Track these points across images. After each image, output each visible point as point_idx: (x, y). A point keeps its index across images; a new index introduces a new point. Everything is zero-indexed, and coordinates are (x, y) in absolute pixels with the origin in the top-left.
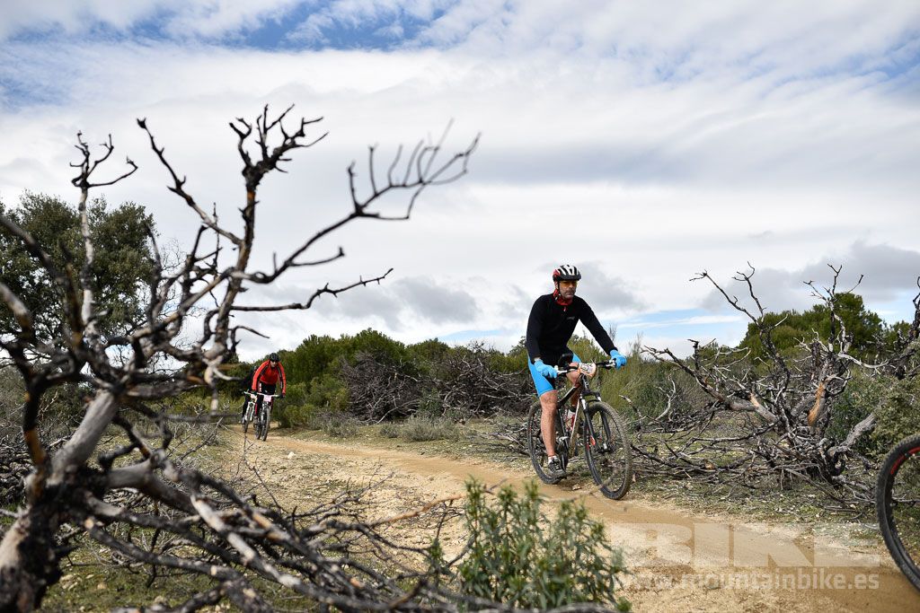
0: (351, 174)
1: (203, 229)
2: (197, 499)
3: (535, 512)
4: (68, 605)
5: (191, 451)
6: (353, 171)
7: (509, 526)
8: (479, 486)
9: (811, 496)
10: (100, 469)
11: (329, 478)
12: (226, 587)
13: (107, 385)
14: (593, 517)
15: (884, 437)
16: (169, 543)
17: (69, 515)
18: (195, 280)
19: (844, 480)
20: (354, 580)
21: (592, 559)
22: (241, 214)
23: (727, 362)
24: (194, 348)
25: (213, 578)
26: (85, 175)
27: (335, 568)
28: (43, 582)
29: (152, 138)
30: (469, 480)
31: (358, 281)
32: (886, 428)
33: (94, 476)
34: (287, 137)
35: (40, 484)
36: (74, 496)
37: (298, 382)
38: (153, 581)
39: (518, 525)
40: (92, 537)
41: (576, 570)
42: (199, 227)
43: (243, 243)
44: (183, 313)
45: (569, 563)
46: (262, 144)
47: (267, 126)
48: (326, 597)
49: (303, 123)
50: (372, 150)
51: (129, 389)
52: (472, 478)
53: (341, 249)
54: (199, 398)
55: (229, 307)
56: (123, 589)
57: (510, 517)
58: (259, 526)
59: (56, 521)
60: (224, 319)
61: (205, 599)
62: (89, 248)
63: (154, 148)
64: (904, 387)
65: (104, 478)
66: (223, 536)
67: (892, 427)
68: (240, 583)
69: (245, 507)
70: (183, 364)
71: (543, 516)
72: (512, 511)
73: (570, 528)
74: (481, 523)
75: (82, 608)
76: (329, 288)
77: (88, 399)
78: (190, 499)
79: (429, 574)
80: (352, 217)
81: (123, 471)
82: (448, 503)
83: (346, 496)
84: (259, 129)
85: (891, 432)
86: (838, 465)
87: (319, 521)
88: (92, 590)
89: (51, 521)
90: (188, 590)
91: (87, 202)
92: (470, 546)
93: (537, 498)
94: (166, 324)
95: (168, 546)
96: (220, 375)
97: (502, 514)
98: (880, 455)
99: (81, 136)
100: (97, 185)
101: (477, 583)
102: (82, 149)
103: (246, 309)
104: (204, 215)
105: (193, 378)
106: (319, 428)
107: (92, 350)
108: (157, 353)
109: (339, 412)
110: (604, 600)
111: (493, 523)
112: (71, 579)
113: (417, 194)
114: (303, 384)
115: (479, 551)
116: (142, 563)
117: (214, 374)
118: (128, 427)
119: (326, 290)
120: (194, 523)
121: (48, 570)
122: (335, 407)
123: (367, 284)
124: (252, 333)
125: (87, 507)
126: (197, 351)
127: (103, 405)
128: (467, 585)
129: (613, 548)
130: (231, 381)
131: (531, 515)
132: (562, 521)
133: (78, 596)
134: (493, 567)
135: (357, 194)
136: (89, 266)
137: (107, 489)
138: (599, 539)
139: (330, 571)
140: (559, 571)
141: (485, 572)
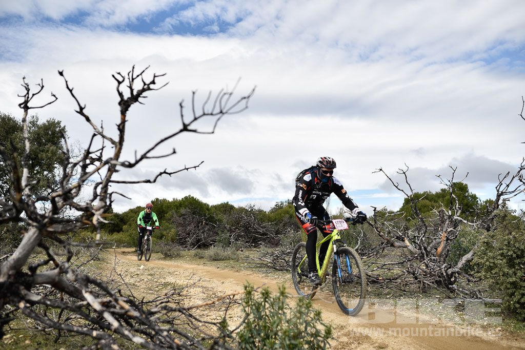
0: (181, 107)
1: (95, 135)
2: (86, 292)
3: (283, 303)
5: (83, 264)
6: (183, 105)
7: (266, 310)
8: (251, 287)
9: (437, 296)
10: (30, 273)
11: (163, 281)
12: (101, 343)
13: (35, 224)
14: (316, 307)
15: (478, 264)
16: (68, 317)
17: (10, 299)
18: (89, 164)
19: (456, 288)
20: (176, 341)
21: (315, 330)
22: (117, 127)
23: (392, 220)
24: (87, 204)
25: (94, 338)
26: (26, 102)
27: (165, 333)
29: (66, 82)
30: (246, 284)
31: (184, 168)
32: (479, 259)
33: (26, 277)
34: (145, 84)
36: (14, 288)
38: (58, 339)
39: (272, 310)
40: (23, 313)
41: (305, 337)
42: (92, 134)
43: (118, 144)
44: (81, 183)
45: (300, 333)
46: (131, 87)
47: (134, 77)
49: (155, 76)
50: (194, 93)
51: (48, 227)
53: (174, 149)
54: (89, 233)
55: (109, 180)
56: (40, 344)
57: (267, 305)
58: (122, 308)
59: (2, 303)
60: (105, 188)
62: (27, 144)
63: (68, 87)
64: (490, 236)
65: (31, 279)
66: (100, 313)
67: (483, 258)
68: (109, 341)
69: (114, 297)
70: (81, 213)
71: (288, 305)
72: (269, 302)
73: (302, 313)
74: (251, 308)
76: (167, 171)
77: (24, 232)
78: (81, 293)
79: (220, 337)
80: (181, 131)
81: (43, 275)
82: (232, 297)
83: (173, 291)
84: (129, 79)
85: (482, 261)
86: (453, 279)
87: (157, 306)
88: (22, 344)
90: (79, 344)
91: (27, 117)
92: (244, 322)
93: (285, 295)
94: (71, 190)
95: (68, 319)
96: (102, 220)
97: (263, 304)
98: (476, 274)
99: (25, 79)
100: (33, 108)
101: (248, 343)
102: (25, 87)
103: (118, 182)
104: (95, 127)
105: (86, 221)
106: (159, 252)
107: (27, 204)
108: (65, 206)
109: (170, 243)
111: (258, 309)
112: (10, 337)
113: (219, 119)
115: (250, 324)
116: (52, 329)
117: (98, 219)
118: (47, 249)
119: (165, 172)
120: (84, 305)
122: (168, 240)
123: (189, 170)
124: (121, 196)
125: (21, 296)
126: (89, 206)
127: (32, 236)
128: (242, 344)
129: (326, 325)
130: (108, 223)
131: (281, 305)
132: (298, 308)
133: (13, 347)
134: (257, 333)
135: (184, 118)
136: (27, 155)
137: (33, 285)
138: (318, 319)
139: (162, 335)
140: (294, 337)
141: (252, 337)
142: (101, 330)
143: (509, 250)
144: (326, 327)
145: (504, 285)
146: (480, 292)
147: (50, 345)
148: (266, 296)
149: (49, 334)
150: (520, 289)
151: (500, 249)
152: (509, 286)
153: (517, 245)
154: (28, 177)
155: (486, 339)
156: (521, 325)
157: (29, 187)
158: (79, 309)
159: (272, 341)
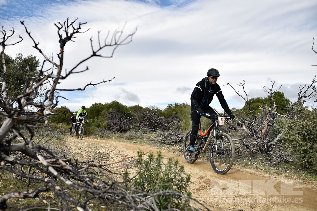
0: (91, 41)
1: (45, 61)
2: (39, 155)
3: (160, 162)
5: (47, 141)
6: (92, 40)
7: (152, 166)
8: (142, 152)
10: (7, 145)
11: (98, 151)
12: (49, 185)
13: (6, 114)
14: (181, 163)
15: (283, 139)
19: (272, 154)
20: (94, 183)
21: (180, 178)
22: (57, 56)
24: (41, 103)
25: (46, 182)
29: (26, 28)
30: (138, 150)
31: (103, 81)
33: (5, 147)
34: (74, 29)
37: (90, 119)
38: (29, 185)
39: (155, 166)
41: (174, 182)
42: (43, 61)
43: (59, 66)
45: (172, 179)
46: (66, 31)
49: (80, 24)
50: (99, 32)
51: (16, 116)
52: (140, 150)
53: (87, 67)
54: (56, 124)
55: (54, 89)
56: (19, 187)
58: (62, 164)
60: (52, 94)
61: (42, 189)
62: (5, 67)
63: (27, 32)
65: (8, 148)
66: (47, 167)
67: (287, 136)
68: (55, 184)
69: (56, 158)
71: (163, 163)
72: (154, 162)
73: (172, 167)
74: (142, 165)
75: (4, 193)
76: (92, 83)
77: (3, 120)
78: (36, 155)
79: (123, 182)
80: (92, 56)
81: (15, 145)
83: (99, 156)
84: (65, 26)
85: (287, 137)
86: (270, 149)
87: (86, 164)
88: (8, 188)
91: (4, 51)
92: (138, 173)
93: (161, 156)
95: (34, 172)
96: (50, 113)
98: (283, 145)
99: (3, 28)
100: (8, 45)
101: (140, 185)
103: (61, 90)
104: (45, 56)
105: (41, 114)
106: (97, 135)
107: (4, 103)
109: (104, 129)
110: (183, 191)
112: (1, 184)
113: (115, 49)
114: (92, 120)
115: (141, 174)
116: (26, 178)
119: (91, 84)
122: (103, 128)
123: (105, 82)
124: (64, 99)
125: (2, 158)
126: (42, 104)
127: (8, 123)
128: (136, 186)
129: (187, 174)
130: (54, 114)
132: (169, 165)
133: (3, 189)
134: (146, 180)
135: (93, 48)
136: (5, 74)
137: (9, 151)
138: (182, 171)
139: (85, 180)
140: (168, 182)
141: (143, 182)
142: (55, 179)
143: (303, 131)
144: (187, 175)
145: (299, 151)
146: (286, 156)
147: (25, 188)
150: (309, 153)
151: (297, 130)
152: (302, 152)
153: (308, 127)
154: (5, 87)
156: (309, 175)
157: (6, 93)
158: (37, 166)
159: (154, 184)
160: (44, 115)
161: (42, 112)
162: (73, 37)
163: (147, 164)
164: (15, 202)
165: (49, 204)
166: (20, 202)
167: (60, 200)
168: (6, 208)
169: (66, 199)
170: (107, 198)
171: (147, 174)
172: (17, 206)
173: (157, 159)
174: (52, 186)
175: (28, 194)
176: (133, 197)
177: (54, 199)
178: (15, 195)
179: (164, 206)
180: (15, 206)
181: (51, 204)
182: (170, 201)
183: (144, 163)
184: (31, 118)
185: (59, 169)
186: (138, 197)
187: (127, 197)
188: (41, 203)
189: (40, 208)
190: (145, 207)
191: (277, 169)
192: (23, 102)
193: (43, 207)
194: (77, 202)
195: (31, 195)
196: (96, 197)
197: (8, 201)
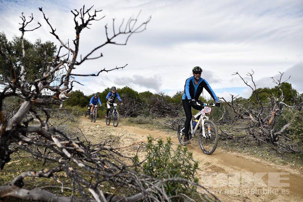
0: (106, 28)
1: (61, 47)
2: (54, 137)
3: (169, 148)
4: (17, 170)
5: (62, 123)
6: (107, 27)
7: (161, 152)
8: (152, 138)
9: (266, 148)
10: (24, 126)
11: (109, 134)
12: (63, 166)
13: (24, 97)
15: (291, 130)
17: (13, 140)
19: (278, 143)
20: (105, 166)
21: (188, 164)
22: (73, 42)
27: (99, 162)
28: (4, 161)
29: (44, 15)
31: (116, 68)
32: (292, 127)
33: (22, 128)
34: (90, 16)
35: (4, 129)
36: (15, 134)
38: (45, 163)
40: (21, 148)
41: (183, 167)
42: (60, 46)
43: (75, 52)
45: (180, 165)
46: (82, 19)
47: (85, 12)
48: (93, 171)
49: (96, 12)
50: (114, 20)
51: (33, 100)
52: (150, 135)
53: (102, 54)
54: (70, 107)
55: (69, 74)
56: (35, 166)
57: (161, 149)
58: (75, 147)
59: (9, 142)
60: (68, 78)
61: (56, 170)
62: (24, 52)
63: (45, 18)
64: (300, 113)
65: (25, 129)
66: (61, 149)
67: (295, 126)
68: (68, 165)
69: (70, 140)
70: (54, 93)
71: (172, 149)
72: (162, 147)
73: (180, 154)
74: (152, 150)
75: (21, 171)
76: (105, 69)
77: (21, 102)
78: (51, 137)
79: (133, 166)
80: (107, 43)
81: (32, 127)
82: (141, 143)
83: (110, 140)
84: (81, 13)
85: (294, 128)
86: (277, 139)
87: (98, 147)
88: (25, 166)
89: (7, 142)
91: (24, 36)
92: (148, 158)
93: (170, 143)
95: (49, 152)
96: (65, 97)
97: (159, 148)
98: (290, 136)
99: (23, 14)
100: (27, 31)
101: (149, 170)
102: (22, 18)
103: (76, 75)
104: (62, 42)
105: (56, 97)
110: (191, 178)
112: (19, 162)
113: (129, 36)
114: (104, 104)
115: (150, 159)
118: (35, 113)
119: (104, 70)
121: (5, 158)
123: (118, 69)
124: (78, 83)
125: (19, 138)
126: (58, 88)
127: (26, 105)
128: (145, 170)
130: (69, 98)
131: (168, 148)
132: (178, 151)
133: (20, 167)
134: (154, 165)
135: (108, 35)
136: (24, 58)
137: (26, 132)
138: (191, 158)
139: (97, 163)
140: (176, 167)
141: (152, 166)
142: (68, 160)
144: (195, 162)
146: (292, 146)
147: (40, 167)
148: (161, 143)
149: (41, 161)
154: (24, 71)
155: (293, 173)
157: (25, 77)
158: (52, 147)
159: (163, 169)
160: (59, 99)
161: (58, 96)
162: (88, 24)
163: (156, 149)
164: (32, 179)
165: (63, 184)
166: (36, 180)
167: (73, 181)
168: (23, 185)
169: (79, 180)
170: (117, 181)
171: (156, 159)
172: (33, 184)
173: (166, 145)
174: (65, 168)
175: (43, 174)
176: (142, 182)
177: (67, 179)
178: (31, 174)
179: (172, 190)
180: (31, 183)
181: (64, 184)
182: (178, 186)
183: (154, 148)
184: (47, 102)
185: (72, 151)
186: (147, 181)
187: (136, 181)
188: (55, 181)
189: (54, 186)
190: (153, 191)
191: (282, 159)
192: (40, 86)
193: (57, 186)
194: (89, 184)
195: (46, 175)
196: (106, 180)
197: (25, 178)
